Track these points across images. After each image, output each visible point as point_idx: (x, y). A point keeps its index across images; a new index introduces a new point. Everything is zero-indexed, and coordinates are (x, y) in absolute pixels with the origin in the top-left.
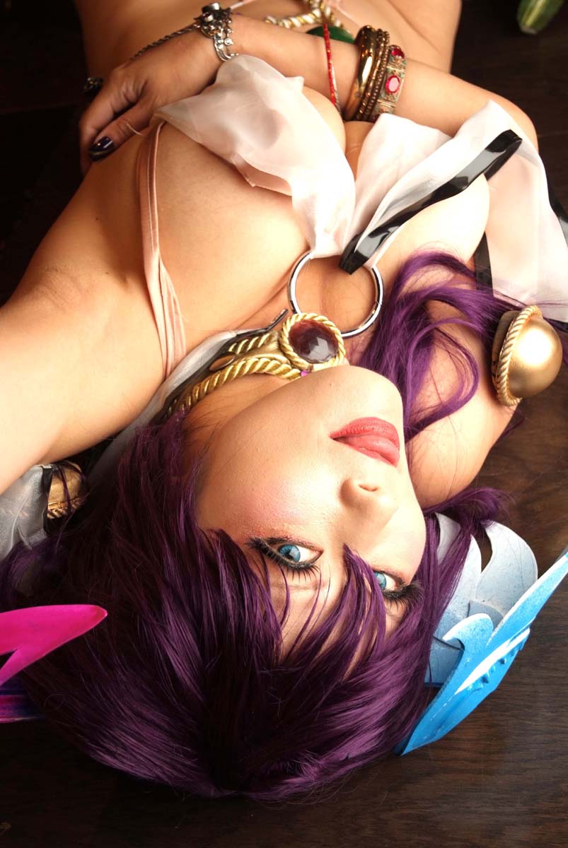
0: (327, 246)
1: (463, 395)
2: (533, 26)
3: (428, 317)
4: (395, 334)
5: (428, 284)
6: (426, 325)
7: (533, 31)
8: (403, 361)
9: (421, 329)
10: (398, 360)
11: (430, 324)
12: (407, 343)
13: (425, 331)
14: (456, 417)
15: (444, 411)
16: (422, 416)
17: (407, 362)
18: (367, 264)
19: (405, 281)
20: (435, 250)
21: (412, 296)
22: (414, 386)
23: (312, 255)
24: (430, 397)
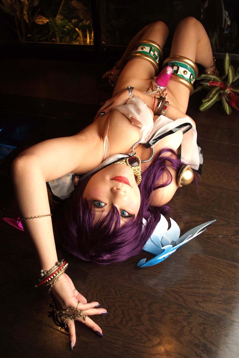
0: (143, 141)
1: (168, 183)
2: (202, 110)
3: (165, 164)
4: (156, 165)
5: (166, 156)
6: (163, 166)
7: (202, 111)
8: (156, 172)
9: (162, 166)
10: (155, 172)
11: (165, 165)
12: (158, 168)
13: (163, 167)
14: (165, 188)
15: (163, 186)
16: (157, 186)
17: (157, 172)
18: (151, 147)
19: (161, 154)
20: (169, 148)
21: (162, 158)
22: (157, 179)
23: (140, 142)
24: (161, 182)
